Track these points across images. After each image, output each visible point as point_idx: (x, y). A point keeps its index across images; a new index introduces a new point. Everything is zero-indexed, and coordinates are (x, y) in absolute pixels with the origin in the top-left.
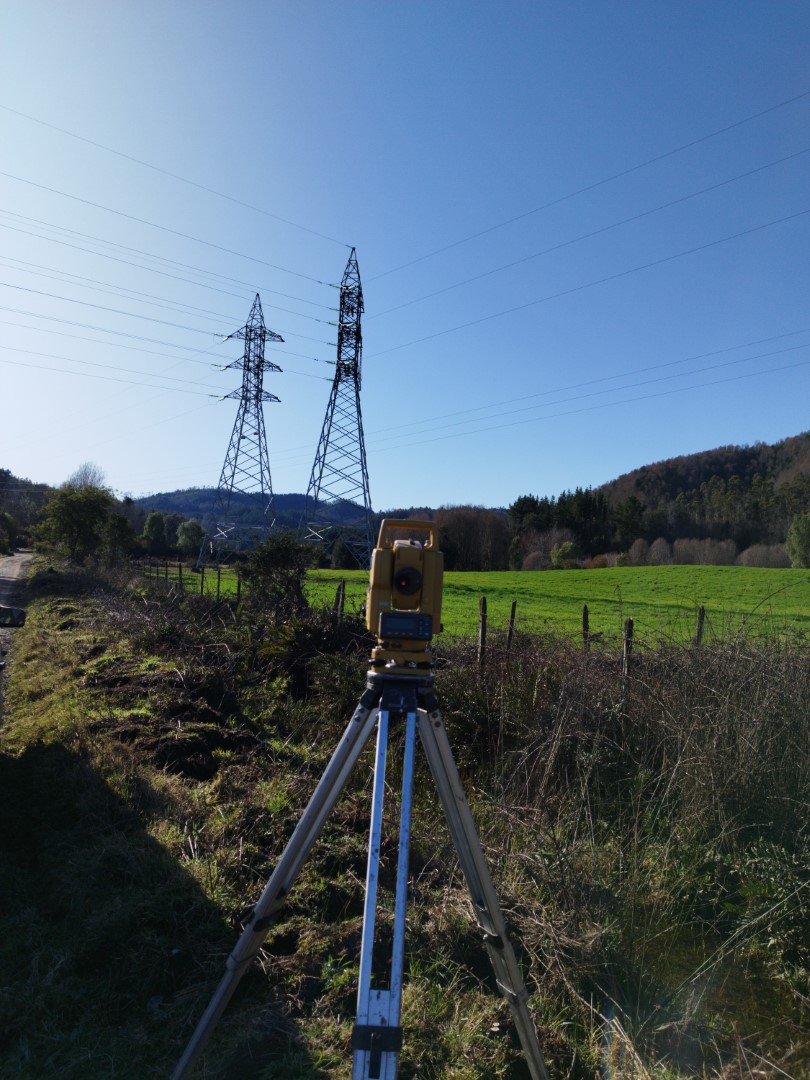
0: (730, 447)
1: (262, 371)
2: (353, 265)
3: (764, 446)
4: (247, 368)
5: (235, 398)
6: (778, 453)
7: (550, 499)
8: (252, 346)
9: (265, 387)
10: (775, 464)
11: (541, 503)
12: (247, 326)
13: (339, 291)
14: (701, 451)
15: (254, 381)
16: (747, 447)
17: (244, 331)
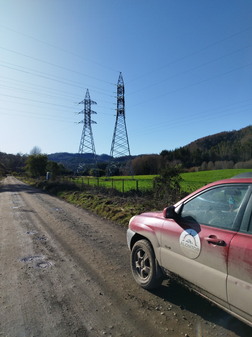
0: (225, 132)
1: (90, 114)
2: (121, 77)
3: (235, 131)
4: (85, 113)
5: (82, 123)
6: (240, 133)
7: (172, 150)
8: (87, 106)
9: (91, 119)
10: (239, 136)
11: (169, 152)
12: (85, 100)
13: (117, 86)
14: (216, 133)
15: (88, 117)
16: (230, 131)
17: (84, 101)
